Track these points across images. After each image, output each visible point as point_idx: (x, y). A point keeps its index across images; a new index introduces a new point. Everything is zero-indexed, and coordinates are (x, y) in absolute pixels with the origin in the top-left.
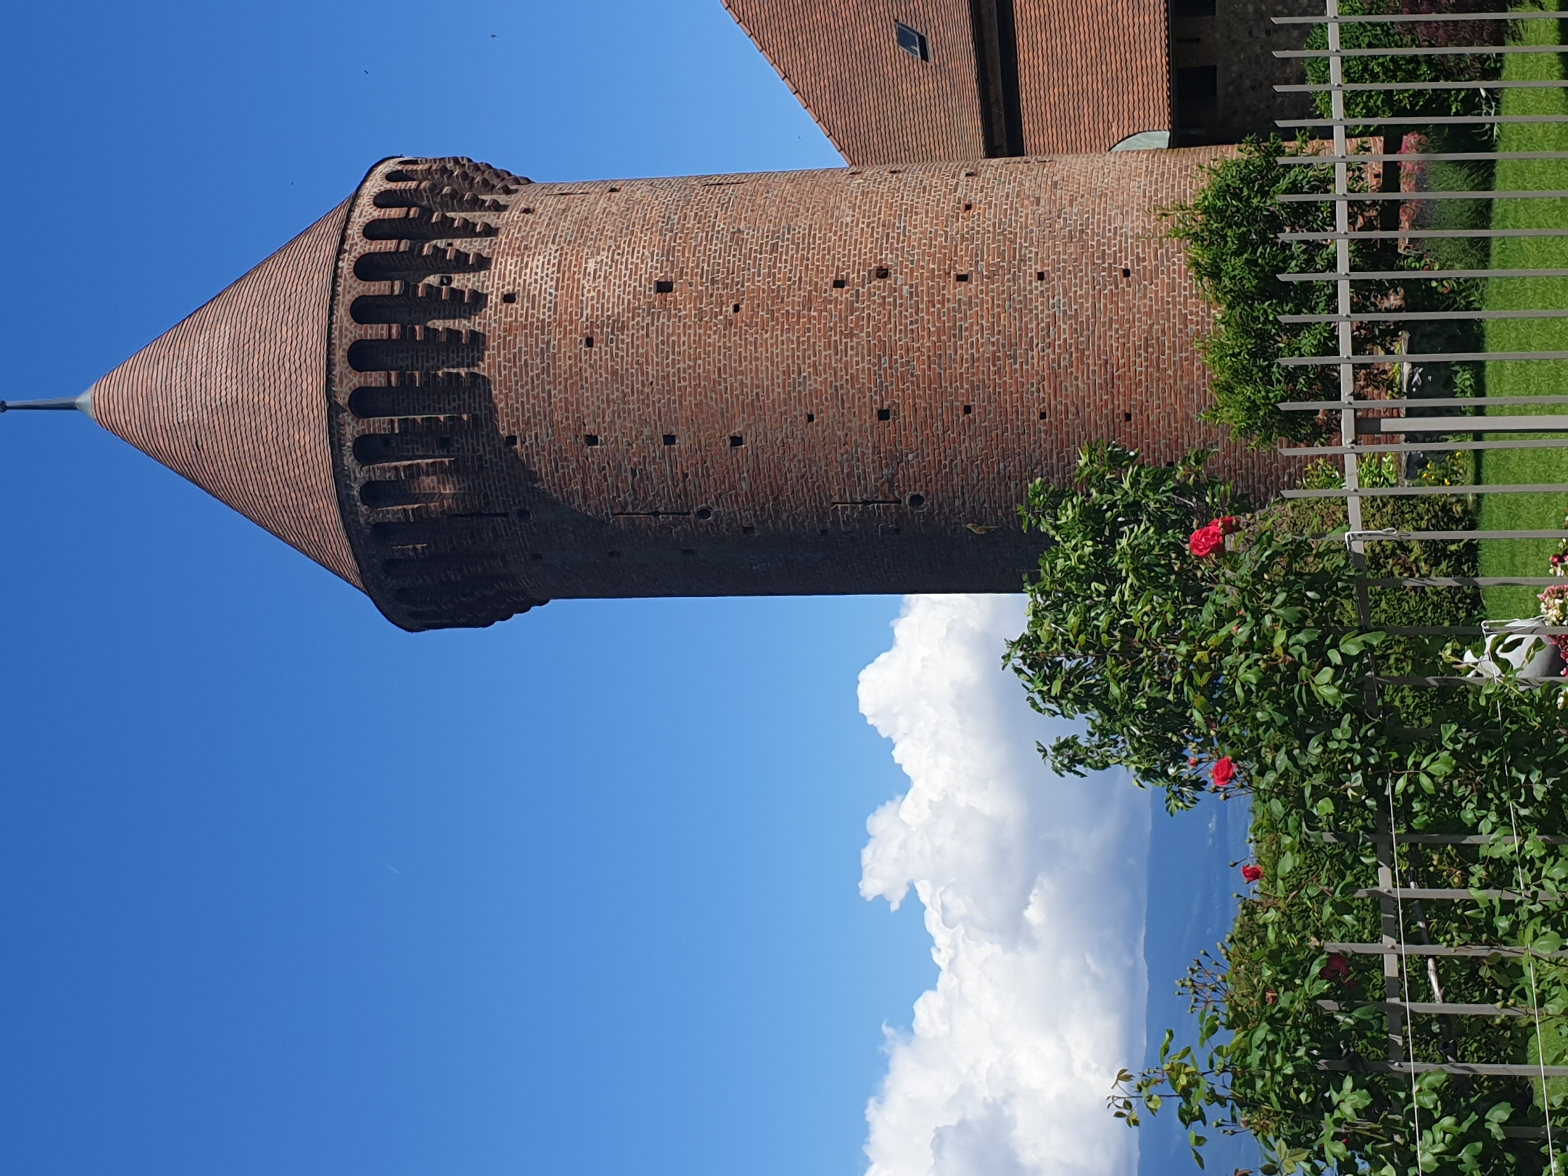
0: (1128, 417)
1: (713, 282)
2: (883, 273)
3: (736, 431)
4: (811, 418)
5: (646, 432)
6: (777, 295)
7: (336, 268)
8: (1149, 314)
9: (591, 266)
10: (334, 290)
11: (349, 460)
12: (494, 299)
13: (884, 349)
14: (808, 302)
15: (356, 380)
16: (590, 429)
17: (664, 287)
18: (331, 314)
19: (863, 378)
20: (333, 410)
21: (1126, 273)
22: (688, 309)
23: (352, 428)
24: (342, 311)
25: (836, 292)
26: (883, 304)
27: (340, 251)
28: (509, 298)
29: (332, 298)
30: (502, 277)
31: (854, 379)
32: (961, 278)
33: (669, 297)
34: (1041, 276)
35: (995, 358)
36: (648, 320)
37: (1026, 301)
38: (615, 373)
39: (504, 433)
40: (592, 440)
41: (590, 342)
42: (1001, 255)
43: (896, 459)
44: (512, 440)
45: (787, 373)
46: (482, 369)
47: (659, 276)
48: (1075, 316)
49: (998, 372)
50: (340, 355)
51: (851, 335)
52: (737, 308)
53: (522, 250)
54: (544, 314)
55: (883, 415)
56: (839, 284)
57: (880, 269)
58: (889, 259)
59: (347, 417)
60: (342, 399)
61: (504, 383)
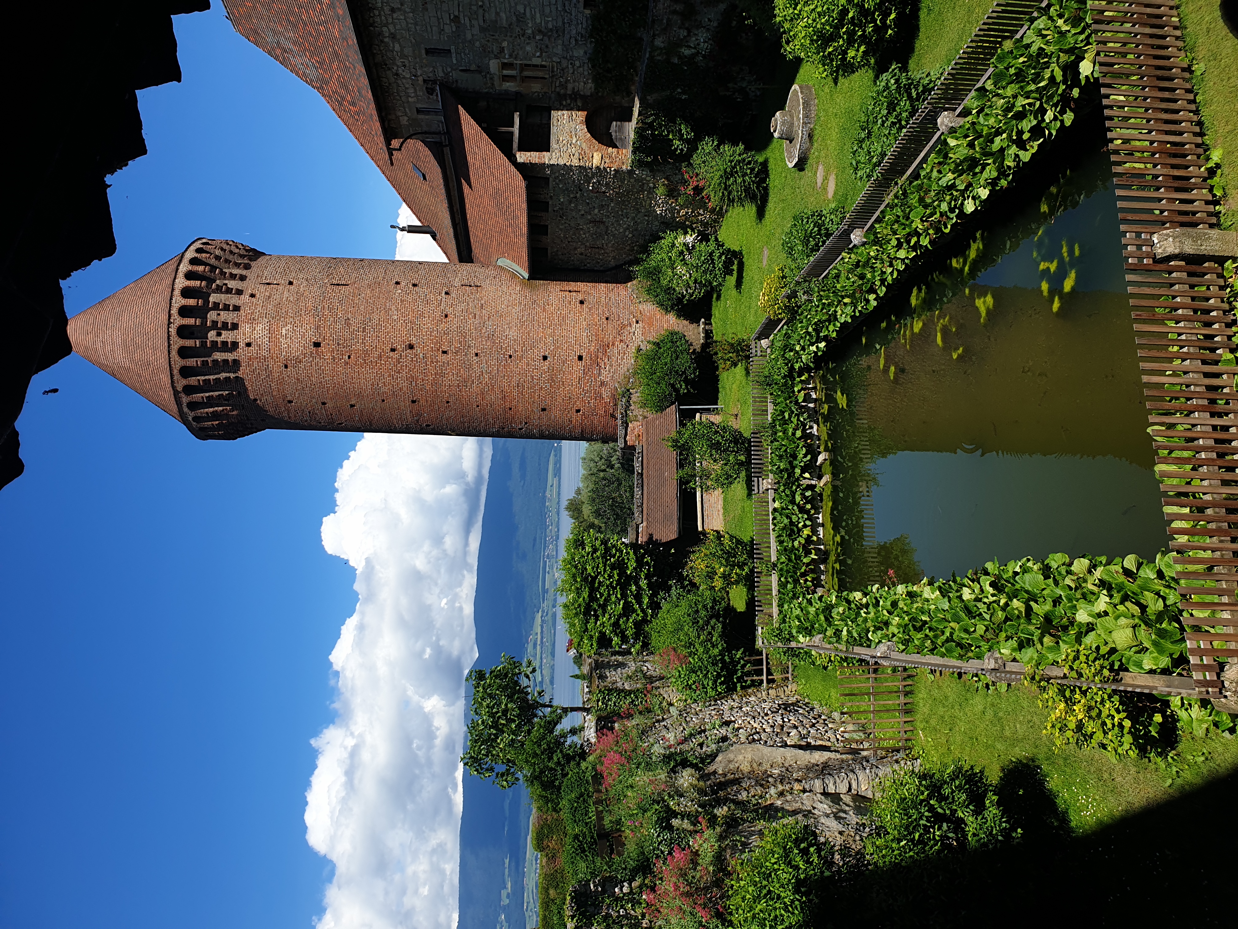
0: (510, 409)
1: (338, 344)
2: (411, 347)
3: (353, 403)
4: (383, 401)
5: (314, 401)
6: (366, 352)
7: (169, 332)
8: (519, 374)
9: (284, 332)
10: (169, 343)
11: (186, 409)
12: (242, 345)
13: (412, 379)
14: (380, 357)
15: (184, 382)
16: (289, 398)
17: (317, 345)
18: (169, 354)
19: (405, 389)
20: (176, 393)
21: (510, 356)
22: (328, 356)
23: (185, 399)
24: (174, 353)
25: (391, 354)
26: (412, 361)
27: (170, 323)
28: (249, 345)
29: (169, 347)
30: (244, 334)
31: (401, 389)
32: (444, 352)
33: (320, 349)
34: (477, 355)
35: (458, 386)
36: (311, 359)
37: (471, 365)
38: (298, 379)
39: (252, 398)
40: (290, 402)
41: (286, 367)
42: (460, 343)
43: (419, 415)
44: (256, 400)
45: (373, 385)
46: (240, 374)
47: (314, 339)
48: (490, 373)
49: (460, 391)
50: (176, 372)
51: (399, 372)
52: (349, 357)
53: (252, 321)
54: (264, 353)
55: (413, 402)
56: (393, 350)
57: (410, 345)
58: (414, 341)
59: (183, 395)
60: (179, 388)
61: (250, 380)
